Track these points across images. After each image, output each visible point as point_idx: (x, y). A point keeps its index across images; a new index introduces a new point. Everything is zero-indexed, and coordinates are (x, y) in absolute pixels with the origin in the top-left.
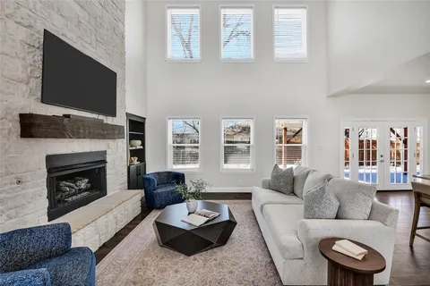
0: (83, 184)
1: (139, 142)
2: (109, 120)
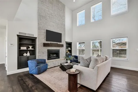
0: (55, 55)
1: (70, 48)
2: (60, 43)
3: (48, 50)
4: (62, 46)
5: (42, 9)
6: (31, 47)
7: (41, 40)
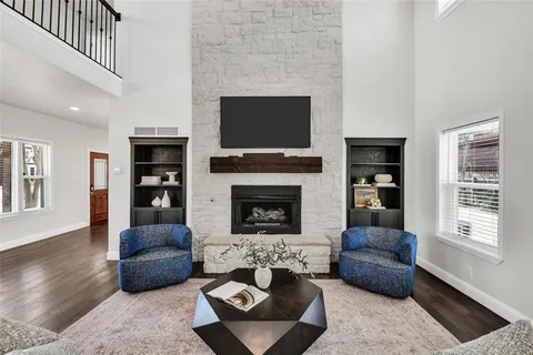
3: (234, 188)
4: (314, 165)
5: (209, 16)
6: (172, 175)
7: (204, 144)
